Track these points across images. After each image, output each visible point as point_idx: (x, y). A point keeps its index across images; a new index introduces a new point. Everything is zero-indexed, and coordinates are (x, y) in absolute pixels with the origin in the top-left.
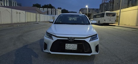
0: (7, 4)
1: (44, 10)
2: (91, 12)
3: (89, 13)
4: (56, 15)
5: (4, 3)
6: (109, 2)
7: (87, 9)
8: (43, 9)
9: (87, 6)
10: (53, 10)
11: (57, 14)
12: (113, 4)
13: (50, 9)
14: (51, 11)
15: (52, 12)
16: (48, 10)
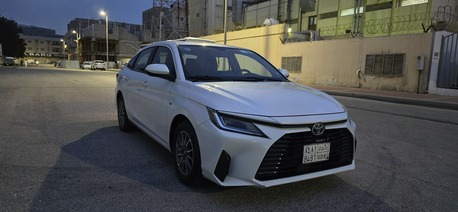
2: (115, 36)
3: (112, 37)
6: (172, 6)
7: (103, 21)
9: (103, 13)
12: (187, 15)
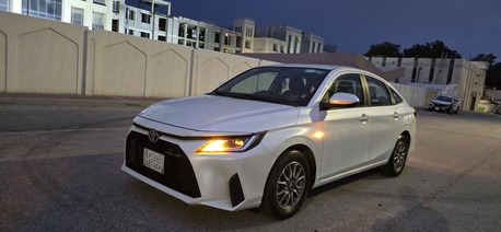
0: (295, 47)
1: (399, 66)
4: (449, 82)
5: (289, 46)
8: (400, 61)
10: (441, 65)
11: (457, 82)
13: (425, 62)
14: (429, 69)
15: (432, 70)
16: (416, 63)
